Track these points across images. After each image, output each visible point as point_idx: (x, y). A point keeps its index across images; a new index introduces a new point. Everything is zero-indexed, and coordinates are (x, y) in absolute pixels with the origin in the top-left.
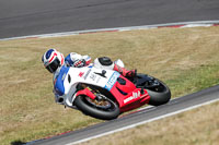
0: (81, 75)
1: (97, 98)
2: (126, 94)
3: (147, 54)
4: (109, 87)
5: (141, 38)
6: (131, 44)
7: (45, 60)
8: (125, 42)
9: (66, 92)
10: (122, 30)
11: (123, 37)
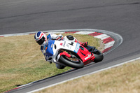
0: (61, 44)
1: (71, 57)
2: (85, 55)
3: (22, 51)
4: (77, 51)
5: (18, 41)
6: (13, 45)
7: (37, 37)
8: (8, 43)
9: (54, 54)
10: (6, 36)
11: (7, 41)
